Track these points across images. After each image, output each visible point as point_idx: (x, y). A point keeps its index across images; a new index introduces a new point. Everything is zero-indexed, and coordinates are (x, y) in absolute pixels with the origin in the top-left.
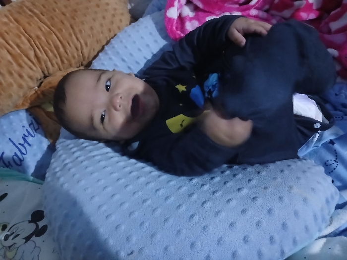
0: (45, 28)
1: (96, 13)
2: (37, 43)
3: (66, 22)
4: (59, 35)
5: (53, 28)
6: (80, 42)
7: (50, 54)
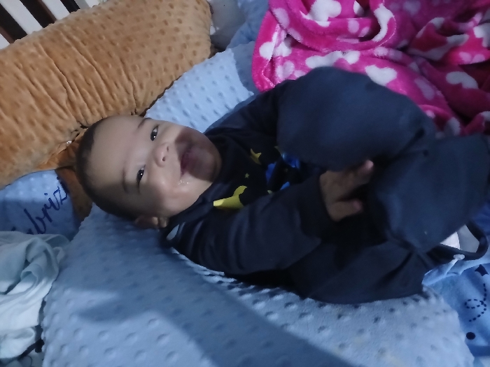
0: (84, 62)
1: (158, 42)
2: (72, 82)
3: (114, 55)
4: (103, 73)
5: (95, 63)
6: (133, 83)
7: (90, 98)
